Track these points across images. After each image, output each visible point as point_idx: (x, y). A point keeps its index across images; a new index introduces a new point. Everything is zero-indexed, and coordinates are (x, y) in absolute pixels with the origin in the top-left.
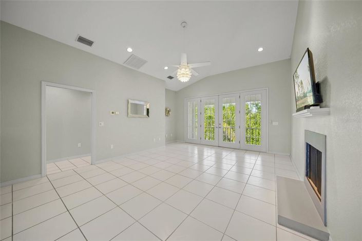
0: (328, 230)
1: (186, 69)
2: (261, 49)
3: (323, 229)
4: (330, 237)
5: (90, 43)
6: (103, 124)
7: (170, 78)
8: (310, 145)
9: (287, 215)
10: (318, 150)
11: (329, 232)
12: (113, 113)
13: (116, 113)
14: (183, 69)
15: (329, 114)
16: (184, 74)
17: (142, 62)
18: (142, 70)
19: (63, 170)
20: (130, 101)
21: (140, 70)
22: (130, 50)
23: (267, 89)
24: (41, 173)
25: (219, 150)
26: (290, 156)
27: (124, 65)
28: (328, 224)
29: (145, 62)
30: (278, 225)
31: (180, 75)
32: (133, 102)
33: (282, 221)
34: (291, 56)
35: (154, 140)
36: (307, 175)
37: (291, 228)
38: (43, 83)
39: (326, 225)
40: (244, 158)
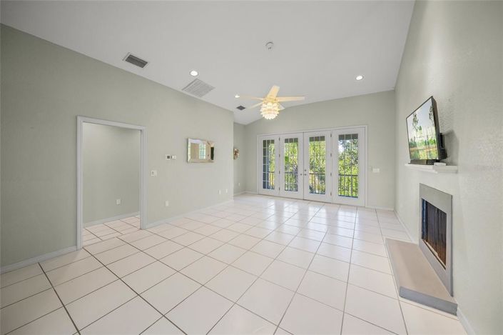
0: (456, 300)
1: (273, 103)
2: (359, 78)
3: (449, 299)
4: (458, 308)
5: (142, 63)
6: (156, 173)
7: (241, 108)
8: (426, 202)
9: (410, 286)
10: (438, 210)
11: (457, 303)
12: (168, 157)
13: (173, 157)
14: (270, 104)
15: (457, 172)
16: (271, 110)
17: (208, 89)
18: (207, 98)
19: (103, 238)
20: (190, 141)
21: (204, 98)
22: (194, 73)
23: (366, 127)
24: (76, 245)
25: (304, 204)
26: (395, 212)
27: (184, 92)
28: (454, 294)
29: (211, 88)
30: (401, 299)
31: (265, 111)
32: (194, 141)
33: (404, 293)
34: (395, 87)
35: (220, 192)
36: (423, 238)
37: (416, 301)
38: (79, 118)
39: (452, 296)
40: (337, 215)
